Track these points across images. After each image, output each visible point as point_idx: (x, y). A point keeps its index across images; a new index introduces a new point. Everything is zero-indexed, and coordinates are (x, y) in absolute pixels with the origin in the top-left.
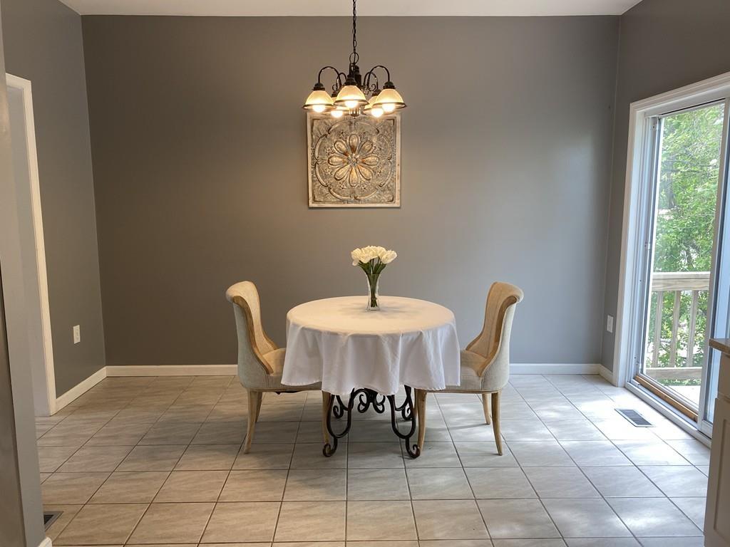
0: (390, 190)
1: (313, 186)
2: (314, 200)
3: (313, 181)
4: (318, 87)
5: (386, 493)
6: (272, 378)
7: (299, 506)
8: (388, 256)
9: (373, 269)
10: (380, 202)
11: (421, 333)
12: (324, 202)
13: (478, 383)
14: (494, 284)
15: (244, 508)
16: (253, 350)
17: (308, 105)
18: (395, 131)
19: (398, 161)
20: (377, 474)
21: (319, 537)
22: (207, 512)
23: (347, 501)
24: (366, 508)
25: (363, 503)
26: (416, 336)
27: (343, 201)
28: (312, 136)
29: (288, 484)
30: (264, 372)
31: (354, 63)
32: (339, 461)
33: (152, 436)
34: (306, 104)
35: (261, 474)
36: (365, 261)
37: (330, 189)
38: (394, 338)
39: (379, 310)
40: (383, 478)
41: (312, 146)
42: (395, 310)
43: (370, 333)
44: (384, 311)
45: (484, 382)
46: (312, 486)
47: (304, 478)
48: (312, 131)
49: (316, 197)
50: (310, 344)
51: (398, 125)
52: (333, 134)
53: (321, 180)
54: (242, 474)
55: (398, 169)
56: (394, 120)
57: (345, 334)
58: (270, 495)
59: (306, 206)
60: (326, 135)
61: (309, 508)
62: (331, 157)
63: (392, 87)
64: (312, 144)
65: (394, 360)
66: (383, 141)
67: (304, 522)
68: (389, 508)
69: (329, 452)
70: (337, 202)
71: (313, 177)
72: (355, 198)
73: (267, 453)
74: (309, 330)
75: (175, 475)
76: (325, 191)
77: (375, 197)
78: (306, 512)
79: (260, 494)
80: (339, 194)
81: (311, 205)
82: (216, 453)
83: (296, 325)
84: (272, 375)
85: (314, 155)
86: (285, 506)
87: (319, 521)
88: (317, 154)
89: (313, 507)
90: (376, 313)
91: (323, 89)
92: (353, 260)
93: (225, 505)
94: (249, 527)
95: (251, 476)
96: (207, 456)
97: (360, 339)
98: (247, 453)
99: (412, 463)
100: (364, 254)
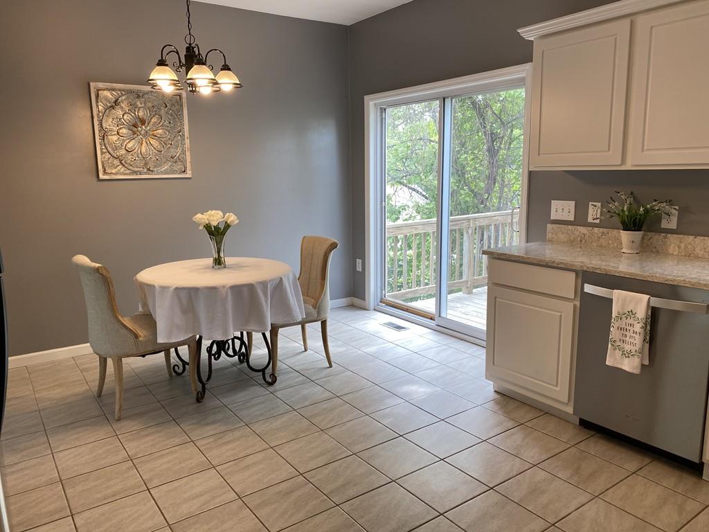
0: (182, 162)
1: (103, 157)
2: (105, 172)
3: (102, 152)
4: (162, 63)
5: (272, 412)
6: (141, 341)
7: (211, 440)
10: (173, 173)
12: (116, 174)
13: (314, 312)
14: (304, 237)
15: (163, 455)
18: (181, 106)
19: (187, 134)
20: (253, 403)
22: (129, 469)
23: (247, 425)
24: (267, 424)
25: (261, 422)
26: (278, 281)
27: (135, 173)
28: (97, 106)
29: (185, 428)
30: (132, 338)
31: (190, 44)
34: (151, 78)
35: (151, 430)
36: (214, 224)
37: (121, 160)
40: (262, 403)
41: (98, 117)
42: (238, 267)
43: (245, 283)
44: (233, 267)
45: (319, 313)
46: (207, 424)
47: (194, 422)
48: (97, 101)
49: (107, 168)
51: (184, 100)
52: (121, 106)
53: (112, 152)
54: (133, 434)
55: (187, 141)
56: (180, 96)
57: (224, 287)
58: (177, 440)
59: (95, 179)
60: (112, 107)
62: (120, 129)
64: (98, 115)
66: (171, 115)
67: (227, 447)
68: (284, 419)
69: (200, 398)
70: (130, 174)
71: (101, 149)
72: (149, 170)
73: (139, 415)
74: (183, 288)
75: (59, 455)
76: (116, 162)
77: (167, 169)
78: (221, 441)
79: (167, 442)
80: (131, 165)
81: (102, 177)
83: (165, 288)
84: (140, 339)
85: (101, 125)
86: (200, 443)
87: (238, 443)
88: (104, 125)
89: (223, 437)
91: (167, 65)
93: (143, 459)
94: (183, 465)
95: (144, 433)
96: (78, 433)
97: (237, 289)
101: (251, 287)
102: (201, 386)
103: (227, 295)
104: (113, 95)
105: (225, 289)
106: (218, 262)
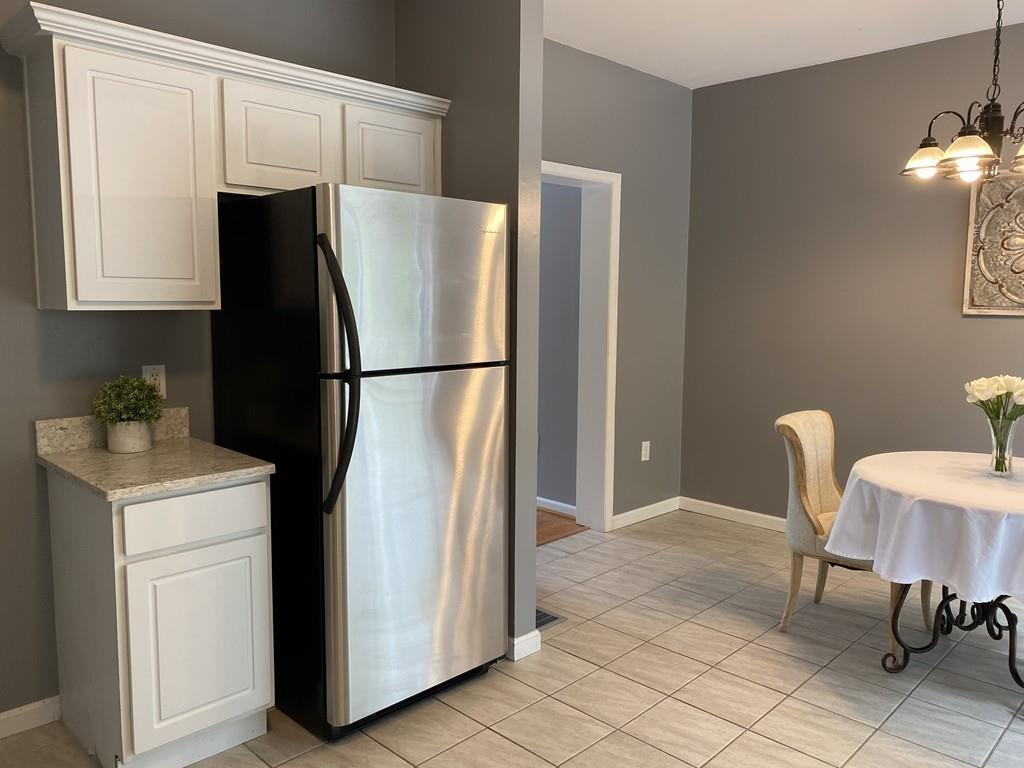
1: (973, 283)
2: (973, 304)
3: (973, 275)
4: (927, 143)
5: (945, 745)
6: (820, 540)
7: (808, 709)
12: (989, 307)
15: (739, 684)
17: (909, 170)
20: (951, 719)
21: (808, 750)
22: (695, 672)
23: (877, 730)
24: (900, 749)
25: (898, 740)
27: (1022, 306)
28: (977, 207)
29: (811, 681)
30: (812, 533)
31: (993, 100)
32: (898, 682)
33: (688, 580)
34: (907, 167)
35: (784, 659)
37: (1001, 286)
40: (960, 727)
41: (976, 222)
43: (950, 502)
46: (840, 695)
47: (835, 683)
48: (978, 200)
49: (976, 299)
50: (867, 502)
52: (1014, 202)
53: (988, 274)
54: (762, 650)
57: (912, 497)
58: (779, 684)
59: (958, 313)
60: (1001, 205)
61: (817, 715)
62: (1007, 238)
64: (976, 220)
67: (802, 727)
69: (892, 667)
70: (1013, 308)
71: (973, 269)
73: (806, 639)
74: (867, 483)
75: (687, 625)
76: (993, 289)
78: (811, 718)
79: (767, 677)
80: (1016, 295)
81: (967, 310)
82: (748, 620)
84: (819, 535)
85: (978, 234)
86: (789, 702)
87: (821, 734)
88: (982, 235)
89: (820, 716)
93: (722, 673)
94: (732, 704)
95: (772, 656)
96: (735, 619)
98: (783, 631)
101: (959, 512)
102: (902, 649)
103: (911, 511)
104: (1003, 187)
105: (912, 501)
106: (1000, 465)
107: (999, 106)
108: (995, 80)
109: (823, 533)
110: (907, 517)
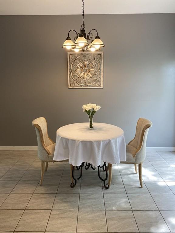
0: (99, 82)
1: (70, 80)
2: (70, 86)
3: (70, 78)
4: (68, 38)
5: (95, 207)
6: (50, 156)
8: (97, 108)
9: (91, 113)
10: (95, 86)
11: (110, 140)
12: (74, 86)
13: (133, 160)
14: (140, 118)
15: (36, 213)
16: (42, 145)
18: (101, 59)
19: (102, 70)
20: (92, 197)
21: (65, 230)
22: (20, 215)
23: (78, 210)
24: (86, 214)
25: (85, 211)
26: (108, 142)
27: (81, 86)
28: (69, 61)
29: (56, 201)
30: (47, 154)
31: (83, 29)
32: (77, 190)
33: (6, 177)
34: (63, 45)
35: (45, 196)
36: (88, 110)
37: (76, 81)
38: (98, 142)
39: (93, 129)
40: (95, 198)
41: (69, 65)
43: (89, 140)
44: (95, 130)
45: (136, 159)
46: (65, 202)
47: (62, 198)
48: (69, 59)
49: (71, 84)
50: (65, 144)
51: (102, 56)
52: (77, 60)
53: (73, 78)
54: (38, 195)
55: (102, 73)
56: (101, 54)
57: (78, 141)
58: (47, 206)
59: (67, 88)
60: (75, 61)
61: (62, 213)
62: (77, 69)
63: (99, 38)
64: (69, 64)
65: (99, 152)
66: (96, 63)
67: (59, 221)
68: (96, 214)
69: (73, 186)
70: (79, 86)
72: (86, 85)
73: (49, 185)
74: (64, 138)
75: (11, 195)
76: (75, 82)
77: (93, 84)
78: (61, 216)
79: (43, 206)
80: (80, 83)
81: (69, 87)
82: (29, 185)
83: (59, 136)
84: (50, 155)
85: (70, 67)
86: (53, 212)
87: (66, 220)
88: (71, 68)
89: (64, 213)
90: (92, 131)
91: (70, 39)
92: (83, 109)
93: (29, 211)
94: (36, 223)
95: (41, 196)
96: (25, 187)
97: (84, 143)
98: (41, 185)
99: (106, 191)
100: (87, 107)
101: (91, 143)
102: (74, 180)
104: (74, 56)
105: (79, 142)
106: (91, 126)
107: (85, 30)
108: (83, 23)
109: (50, 154)
110: (78, 147)
